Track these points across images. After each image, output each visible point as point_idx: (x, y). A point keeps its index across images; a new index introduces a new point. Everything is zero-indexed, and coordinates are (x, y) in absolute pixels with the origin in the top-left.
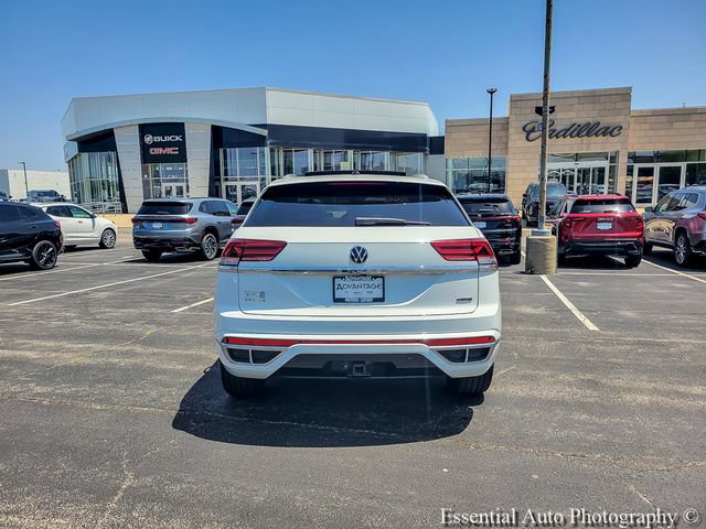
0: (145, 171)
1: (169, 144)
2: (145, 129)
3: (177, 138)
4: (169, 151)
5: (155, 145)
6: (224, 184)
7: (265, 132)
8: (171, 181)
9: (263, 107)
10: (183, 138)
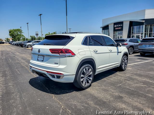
0: (114, 33)
1: (119, 27)
2: (115, 24)
3: (121, 25)
4: (119, 28)
5: (117, 27)
6: (131, 35)
7: (144, 21)
8: (119, 35)
9: (144, 15)
10: (123, 25)
